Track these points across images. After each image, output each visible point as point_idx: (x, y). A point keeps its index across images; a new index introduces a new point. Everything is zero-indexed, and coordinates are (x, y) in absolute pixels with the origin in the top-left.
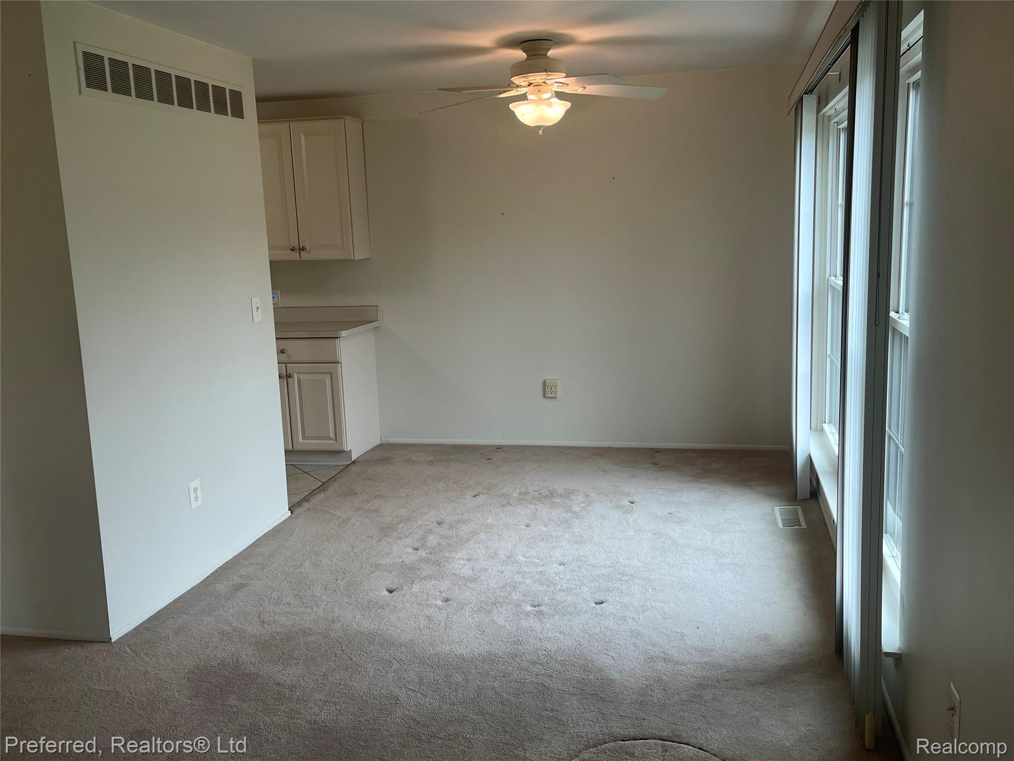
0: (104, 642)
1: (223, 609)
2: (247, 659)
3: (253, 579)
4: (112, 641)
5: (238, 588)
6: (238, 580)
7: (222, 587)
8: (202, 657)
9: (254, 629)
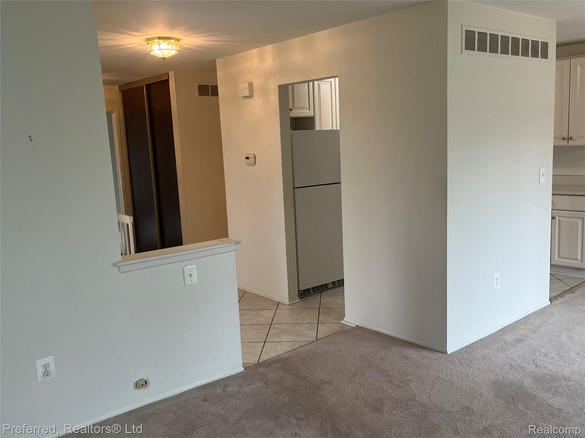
0: (443, 353)
1: (510, 351)
2: (527, 385)
3: (528, 338)
4: (448, 354)
5: (519, 341)
6: (518, 336)
7: (508, 338)
8: (500, 376)
9: (531, 368)
